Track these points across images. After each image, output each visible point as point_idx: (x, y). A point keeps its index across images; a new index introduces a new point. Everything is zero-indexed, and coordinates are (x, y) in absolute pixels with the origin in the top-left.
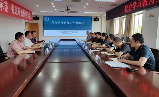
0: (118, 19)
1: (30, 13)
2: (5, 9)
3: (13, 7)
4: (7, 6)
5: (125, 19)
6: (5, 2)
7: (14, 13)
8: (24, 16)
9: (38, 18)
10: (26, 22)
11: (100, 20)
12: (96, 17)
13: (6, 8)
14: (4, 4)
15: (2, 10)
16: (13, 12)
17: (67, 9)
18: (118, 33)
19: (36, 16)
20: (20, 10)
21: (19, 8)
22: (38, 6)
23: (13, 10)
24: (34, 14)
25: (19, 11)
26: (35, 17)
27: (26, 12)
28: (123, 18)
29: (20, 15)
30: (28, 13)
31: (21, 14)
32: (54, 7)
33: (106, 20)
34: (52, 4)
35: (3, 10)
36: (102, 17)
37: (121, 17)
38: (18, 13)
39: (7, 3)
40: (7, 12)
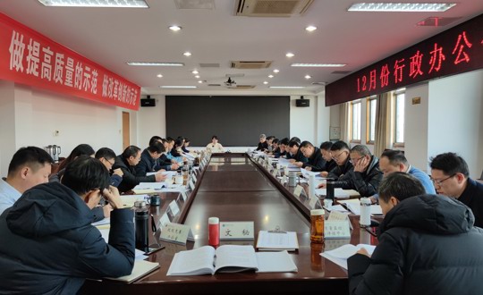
0: (357, 102)
1: (136, 92)
2: (91, 86)
3: (106, 81)
4: (96, 80)
5: (374, 103)
6: (93, 73)
8: (124, 98)
9: (153, 100)
10: (124, 113)
11: (312, 103)
12: (302, 97)
13: (94, 86)
14: (92, 75)
15: (86, 89)
16: (105, 93)
17: (229, 81)
18: (359, 139)
19: (149, 96)
20: (118, 87)
21: (117, 82)
22: (160, 76)
23: (105, 87)
24: (145, 91)
25: (116, 88)
26: (146, 98)
27: (129, 91)
28: (370, 100)
29: (117, 98)
30: (133, 92)
31: (120, 94)
32: (198, 77)
33: (326, 105)
34: (195, 72)
35: (89, 90)
36: (317, 97)
37: (364, 99)
38: (113, 93)
39: (97, 75)
40: (95, 92)
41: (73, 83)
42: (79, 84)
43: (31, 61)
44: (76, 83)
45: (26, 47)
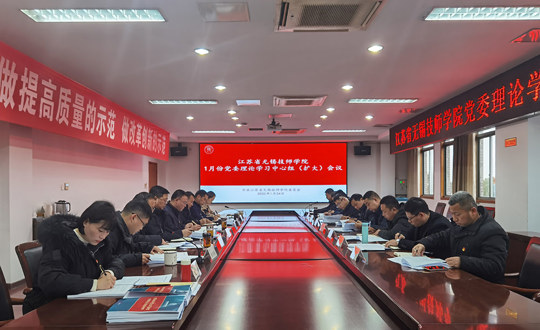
0: (429, 149)
1: (164, 138)
2: (107, 130)
3: (125, 124)
4: (113, 123)
5: (451, 149)
6: (110, 114)
7: (126, 140)
8: (149, 145)
9: (186, 148)
10: (150, 163)
11: (374, 151)
12: (361, 143)
13: (111, 129)
14: (108, 117)
15: (100, 133)
18: (432, 193)
19: (180, 144)
20: (142, 132)
21: (140, 126)
22: (190, 118)
23: (124, 131)
24: (173, 137)
25: (139, 134)
26: (176, 145)
27: (155, 136)
28: (444, 146)
29: (141, 145)
30: (161, 138)
31: (144, 140)
33: (391, 153)
34: (232, 112)
35: (104, 134)
36: (380, 144)
38: (135, 139)
39: (114, 116)
40: (112, 137)
41: (83, 126)
42: (91, 127)
43: (26, 96)
44: (87, 126)
45: (19, 78)
